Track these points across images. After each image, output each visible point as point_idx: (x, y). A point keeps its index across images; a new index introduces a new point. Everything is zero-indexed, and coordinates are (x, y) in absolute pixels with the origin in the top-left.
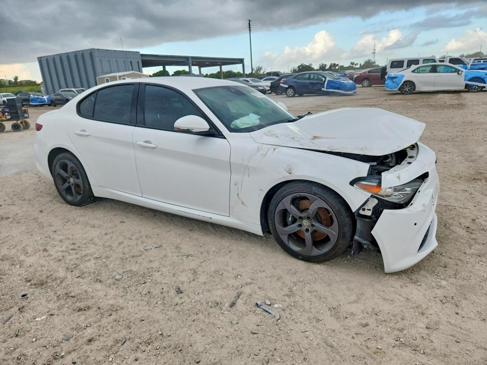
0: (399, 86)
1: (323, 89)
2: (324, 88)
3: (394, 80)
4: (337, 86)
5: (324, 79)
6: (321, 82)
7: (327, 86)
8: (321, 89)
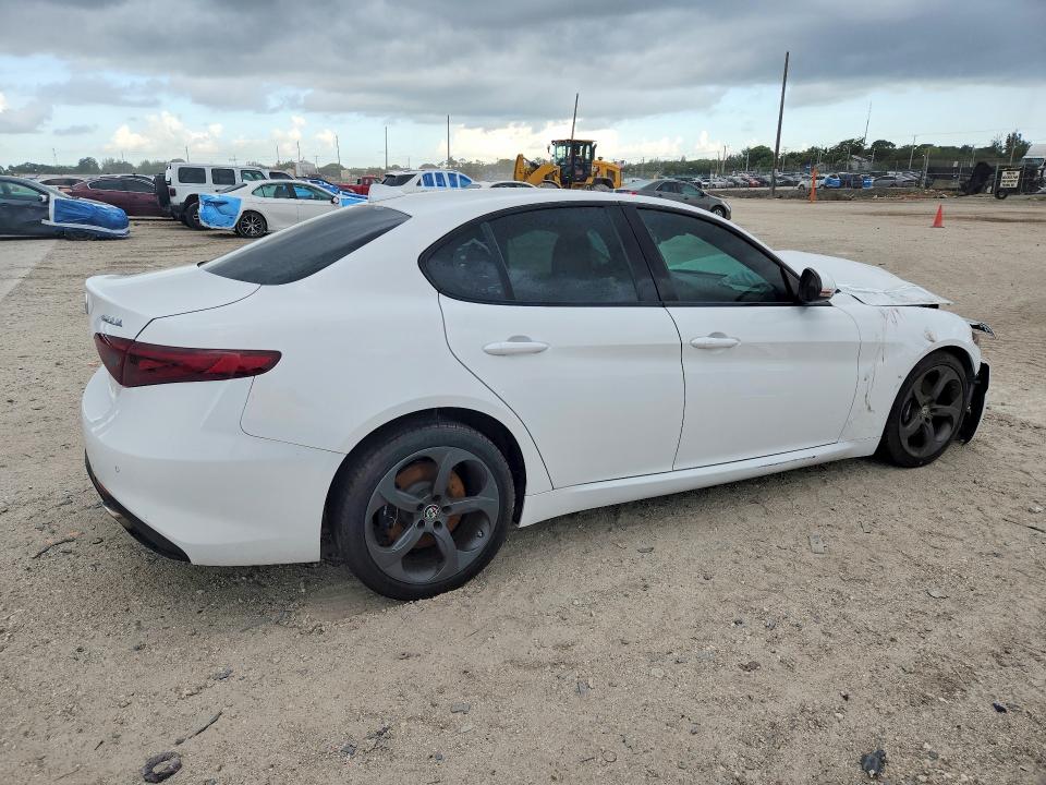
0: (237, 221)
1: (44, 222)
2: (48, 219)
3: (222, 207)
4: (88, 215)
5: (44, 197)
6: (37, 204)
7: (55, 215)
8: (39, 223)
